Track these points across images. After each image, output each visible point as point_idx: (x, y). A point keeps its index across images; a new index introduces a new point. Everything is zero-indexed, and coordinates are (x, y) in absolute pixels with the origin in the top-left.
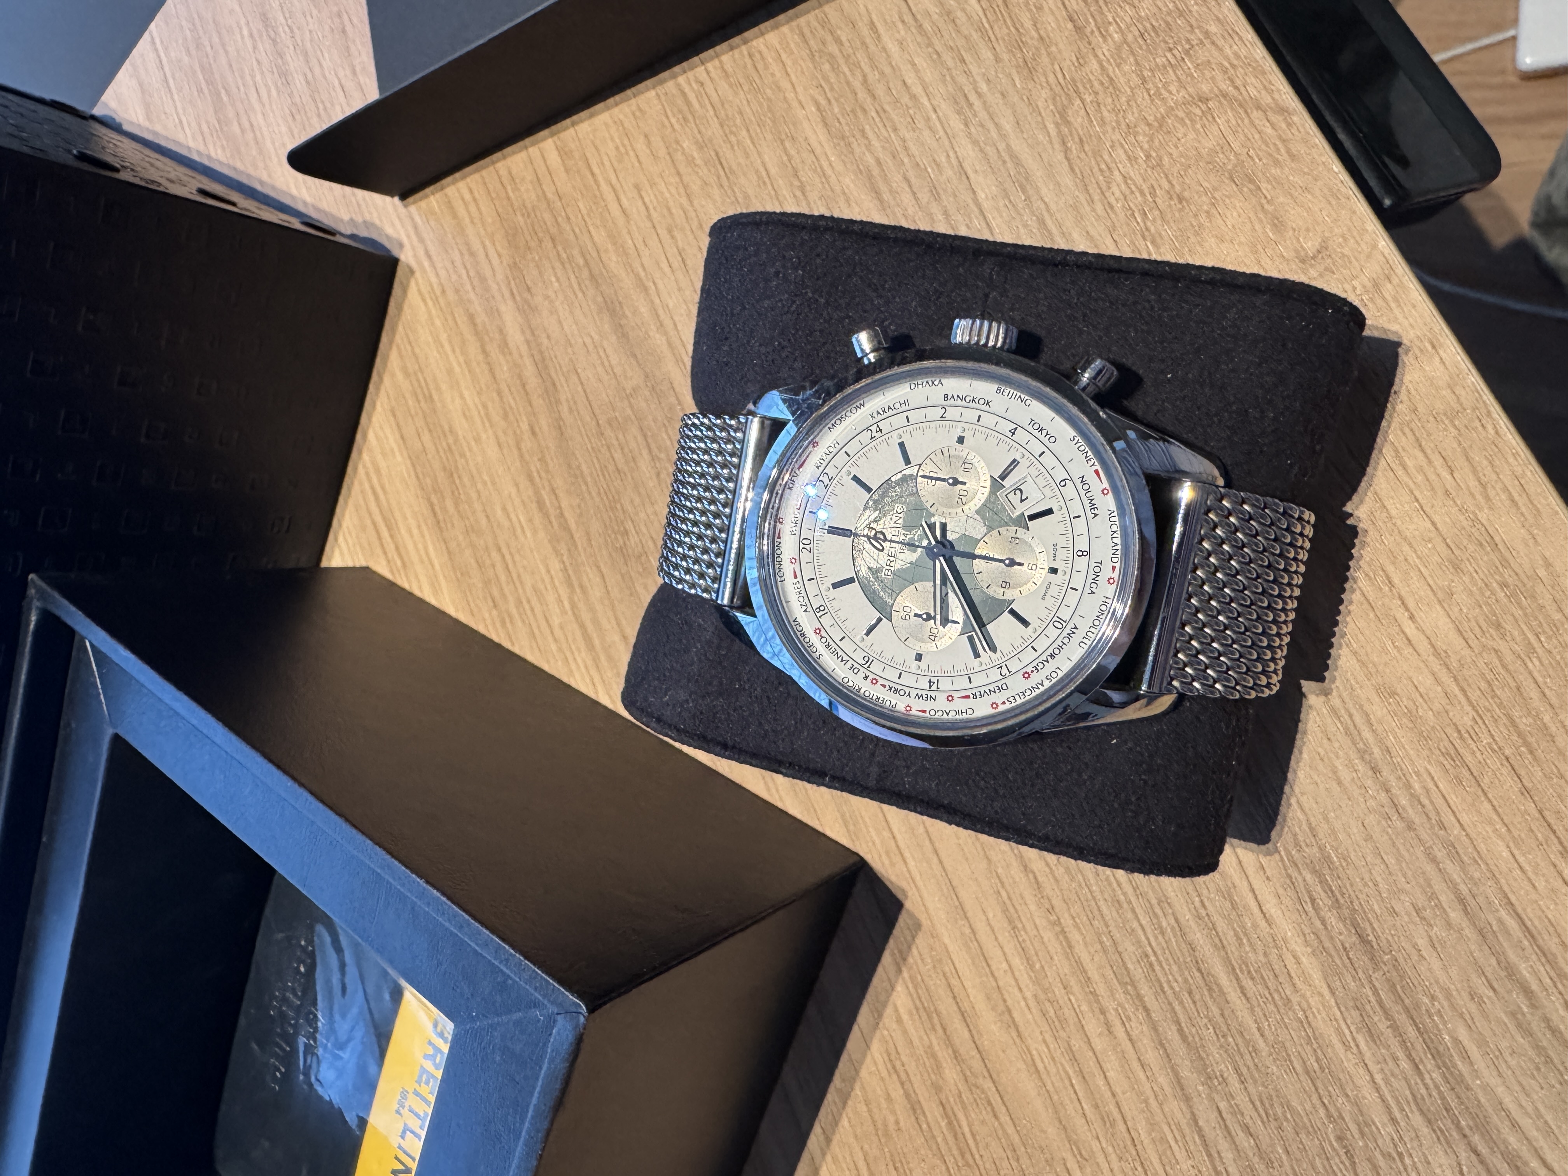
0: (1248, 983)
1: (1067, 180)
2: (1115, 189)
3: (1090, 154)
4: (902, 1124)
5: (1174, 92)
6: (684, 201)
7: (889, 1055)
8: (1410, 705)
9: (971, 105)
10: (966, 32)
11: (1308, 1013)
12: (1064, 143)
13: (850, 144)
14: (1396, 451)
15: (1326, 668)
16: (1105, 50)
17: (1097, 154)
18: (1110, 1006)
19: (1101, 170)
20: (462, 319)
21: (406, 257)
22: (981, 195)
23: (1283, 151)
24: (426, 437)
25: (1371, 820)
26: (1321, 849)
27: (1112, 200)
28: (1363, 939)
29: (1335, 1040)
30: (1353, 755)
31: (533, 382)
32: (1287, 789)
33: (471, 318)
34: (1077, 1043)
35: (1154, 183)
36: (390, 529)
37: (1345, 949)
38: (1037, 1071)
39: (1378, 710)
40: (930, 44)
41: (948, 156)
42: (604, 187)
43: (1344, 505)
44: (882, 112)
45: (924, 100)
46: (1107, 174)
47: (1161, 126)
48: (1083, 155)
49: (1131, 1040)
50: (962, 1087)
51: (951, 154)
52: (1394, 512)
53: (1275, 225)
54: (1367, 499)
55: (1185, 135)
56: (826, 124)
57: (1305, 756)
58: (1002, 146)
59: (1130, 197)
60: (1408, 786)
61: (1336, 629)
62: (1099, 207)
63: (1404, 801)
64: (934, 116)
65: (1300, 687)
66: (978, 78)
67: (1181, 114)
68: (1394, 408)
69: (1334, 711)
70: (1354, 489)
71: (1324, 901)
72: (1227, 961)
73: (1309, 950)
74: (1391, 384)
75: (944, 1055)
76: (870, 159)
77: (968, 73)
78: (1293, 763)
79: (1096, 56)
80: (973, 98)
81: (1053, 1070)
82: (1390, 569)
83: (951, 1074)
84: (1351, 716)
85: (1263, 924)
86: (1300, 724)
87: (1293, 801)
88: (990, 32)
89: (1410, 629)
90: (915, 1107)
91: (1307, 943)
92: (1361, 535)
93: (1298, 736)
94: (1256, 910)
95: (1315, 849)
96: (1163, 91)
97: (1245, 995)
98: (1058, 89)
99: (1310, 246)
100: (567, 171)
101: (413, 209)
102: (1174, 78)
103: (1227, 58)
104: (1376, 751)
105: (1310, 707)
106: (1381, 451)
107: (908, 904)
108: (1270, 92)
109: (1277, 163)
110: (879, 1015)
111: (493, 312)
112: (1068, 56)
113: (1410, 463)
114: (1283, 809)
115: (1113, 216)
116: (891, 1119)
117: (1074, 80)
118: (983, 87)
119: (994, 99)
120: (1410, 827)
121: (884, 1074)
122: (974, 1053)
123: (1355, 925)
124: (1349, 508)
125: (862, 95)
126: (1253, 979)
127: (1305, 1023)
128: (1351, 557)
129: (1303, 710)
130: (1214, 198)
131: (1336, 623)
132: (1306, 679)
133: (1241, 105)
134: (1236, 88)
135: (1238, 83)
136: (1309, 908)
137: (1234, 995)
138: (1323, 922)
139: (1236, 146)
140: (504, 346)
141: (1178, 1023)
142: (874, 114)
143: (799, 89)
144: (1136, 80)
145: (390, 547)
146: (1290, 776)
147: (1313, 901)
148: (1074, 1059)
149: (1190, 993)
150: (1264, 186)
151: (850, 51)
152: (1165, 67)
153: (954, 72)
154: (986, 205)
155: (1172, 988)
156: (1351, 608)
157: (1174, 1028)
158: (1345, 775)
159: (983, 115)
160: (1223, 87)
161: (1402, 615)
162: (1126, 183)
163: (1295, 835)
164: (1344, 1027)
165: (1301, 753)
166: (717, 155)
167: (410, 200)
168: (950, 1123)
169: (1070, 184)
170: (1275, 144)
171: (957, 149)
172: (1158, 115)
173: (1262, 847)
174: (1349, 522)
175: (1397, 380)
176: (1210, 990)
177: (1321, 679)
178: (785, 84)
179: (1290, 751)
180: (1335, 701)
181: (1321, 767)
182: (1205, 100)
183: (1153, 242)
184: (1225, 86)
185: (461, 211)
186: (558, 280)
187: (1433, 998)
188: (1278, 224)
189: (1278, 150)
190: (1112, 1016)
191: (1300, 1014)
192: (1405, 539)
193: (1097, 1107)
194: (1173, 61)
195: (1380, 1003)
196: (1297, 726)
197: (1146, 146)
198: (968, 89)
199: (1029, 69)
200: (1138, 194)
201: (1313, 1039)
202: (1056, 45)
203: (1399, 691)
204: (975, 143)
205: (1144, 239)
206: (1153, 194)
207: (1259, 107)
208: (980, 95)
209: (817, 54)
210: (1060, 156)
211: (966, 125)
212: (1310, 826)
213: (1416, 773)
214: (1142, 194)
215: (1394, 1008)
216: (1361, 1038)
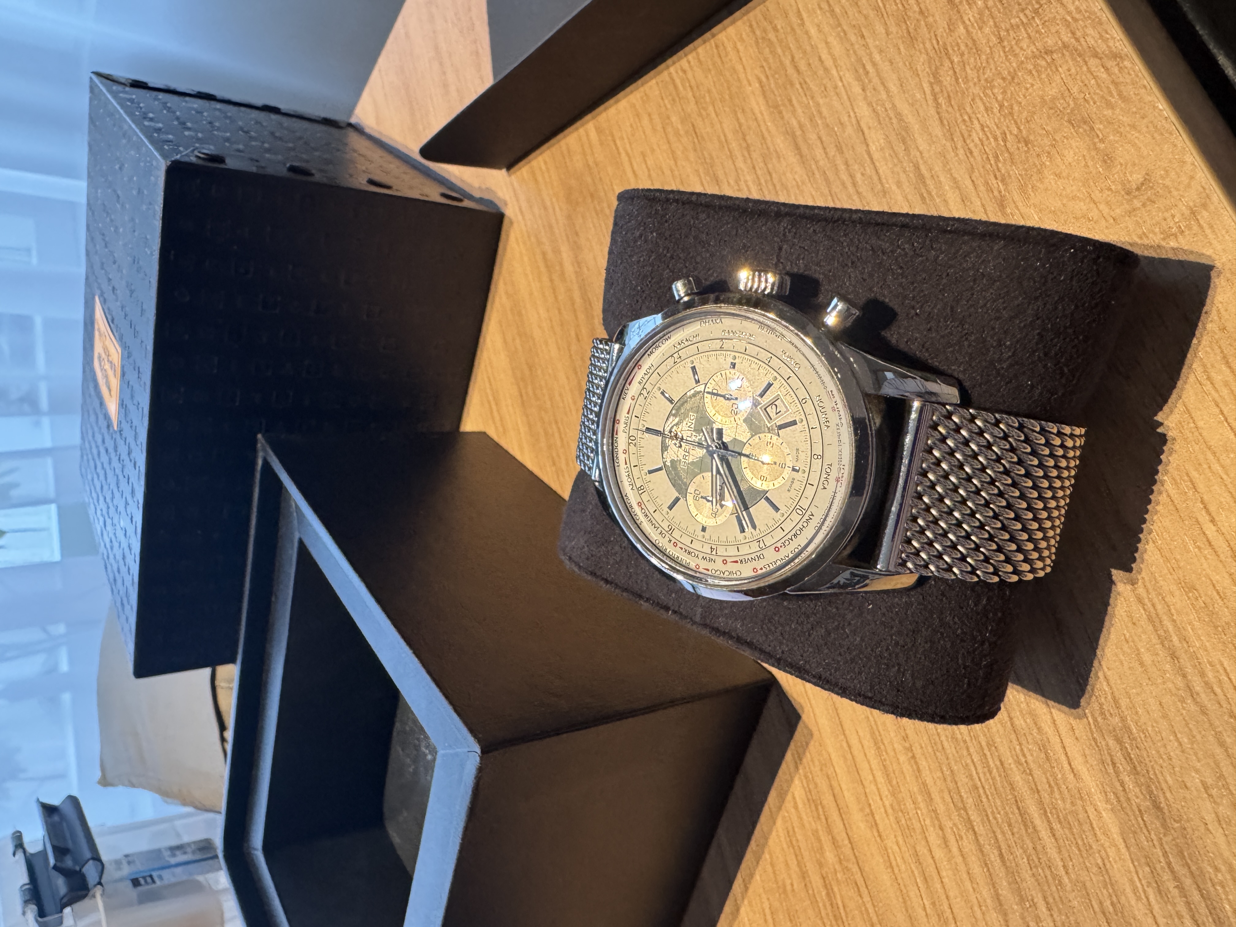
0: (1056, 826)
1: (938, 131)
2: (974, 134)
3: (956, 108)
4: (795, 886)
5: (1025, 47)
6: (672, 162)
7: (788, 832)
8: (1208, 601)
9: (867, 73)
10: (865, 12)
11: (1106, 861)
12: (935, 99)
13: (780, 112)
14: (1204, 366)
15: (1134, 560)
16: (970, 15)
17: (961, 108)
18: (948, 824)
19: (964, 120)
20: (539, 257)
21: (510, 212)
22: (873, 148)
23: (1115, 94)
24: (518, 341)
25: (1167, 700)
26: (1123, 719)
27: (971, 145)
28: (1157, 806)
29: (1128, 890)
30: (1155, 640)
31: (578, 300)
32: (1096, 663)
33: (544, 254)
34: (922, 850)
35: (1005, 129)
36: (497, 404)
37: (1140, 811)
38: (891, 866)
39: (1178, 600)
40: (840, 25)
41: (849, 116)
42: (623, 155)
43: (1156, 415)
44: (803, 84)
45: (834, 72)
46: (969, 124)
47: (1013, 79)
48: (950, 109)
49: (962, 855)
50: (837, 867)
51: (852, 114)
52: (1201, 424)
53: (1105, 162)
54: (1176, 410)
55: (1032, 85)
56: (765, 97)
57: (1112, 636)
58: (888, 106)
59: (986, 143)
60: (1202, 674)
61: (1143, 526)
62: (961, 152)
63: (1198, 687)
64: (840, 84)
65: (1110, 576)
66: (873, 50)
67: (1030, 67)
68: (1205, 328)
69: (1140, 600)
70: (1165, 401)
71: (1123, 766)
72: (1040, 803)
73: (1109, 807)
74: (1202, 304)
75: (825, 839)
76: (794, 123)
77: (866, 46)
78: (1101, 641)
79: (964, 22)
80: (869, 67)
81: (903, 867)
82: (1194, 474)
83: (830, 856)
84: (1153, 605)
85: (1071, 776)
86: (1109, 608)
87: (1100, 674)
88: (883, 10)
89: (1210, 530)
90: (804, 875)
91: (1108, 801)
92: (1169, 444)
93: (1107, 619)
94: (1066, 766)
95: (1117, 719)
96: (1015, 47)
97: (1054, 835)
98: (932, 54)
99: (1136, 178)
100: (602, 144)
101: (513, 177)
102: (1026, 35)
103: (1069, 13)
104: (1175, 639)
105: (1119, 594)
106: (1190, 367)
107: (804, 717)
108: (1105, 41)
109: (1110, 106)
110: (782, 798)
111: (557, 251)
112: (942, 24)
113: (1218, 378)
114: (1091, 681)
115: (972, 160)
116: (788, 882)
117: (945, 44)
118: (877, 57)
119: (885, 67)
120: (1204, 711)
121: (785, 846)
122: (846, 842)
123: (1151, 793)
124: (1159, 417)
125: (791, 71)
126: (1060, 822)
127: (1103, 869)
128: (1160, 462)
129: (1112, 595)
130: (1055, 140)
131: (1144, 521)
132: (1115, 568)
133: (1080, 55)
134: (1077, 40)
135: (1079, 34)
136: (1111, 770)
137: (1044, 833)
138: (1122, 784)
139: (1075, 90)
140: (562, 274)
141: (999, 848)
142: (798, 86)
143: (749, 70)
144: (994, 39)
145: (497, 418)
146: (1099, 652)
147: (1114, 764)
148: (919, 862)
149: (1010, 825)
150: (1098, 126)
151: (783, 36)
152: (1018, 27)
153: (857, 46)
154: (876, 156)
155: (995, 818)
156: (1158, 508)
157: (996, 852)
158: (1147, 658)
159: (876, 80)
160: (1066, 39)
161: (1204, 518)
162: (983, 130)
163: (1101, 705)
164: (1136, 879)
165: (1109, 633)
166: (693, 125)
167: (512, 170)
168: (828, 894)
169: (940, 134)
170: (1108, 88)
171: (856, 110)
172: (1012, 70)
173: (1073, 710)
174: (1160, 430)
175: (1208, 301)
176: (1026, 826)
177: (1129, 570)
178: (739, 67)
179: (1100, 630)
180: (1141, 590)
181: (1126, 648)
182: (1049, 52)
183: (1003, 181)
184: (1066, 37)
185: (540, 179)
186: (594, 226)
187: (1217, 869)
188: (1108, 160)
189: (1110, 92)
190: (948, 831)
191: (1099, 861)
192: (1209, 448)
193: (934, 904)
194: (1025, 20)
195: (1169, 864)
196: (1106, 610)
197: (1000, 97)
198: (865, 60)
199: (911, 39)
200: (992, 140)
201: (1110, 883)
202: (933, 16)
203: (1198, 587)
204: (870, 104)
205: (996, 179)
206: (1005, 140)
207: (1096, 55)
208: (874, 64)
209: (760, 41)
210: (933, 111)
211: (863, 90)
212: (1114, 698)
213: (1210, 663)
214: (996, 139)
215: (1181, 871)
216: (1150, 891)
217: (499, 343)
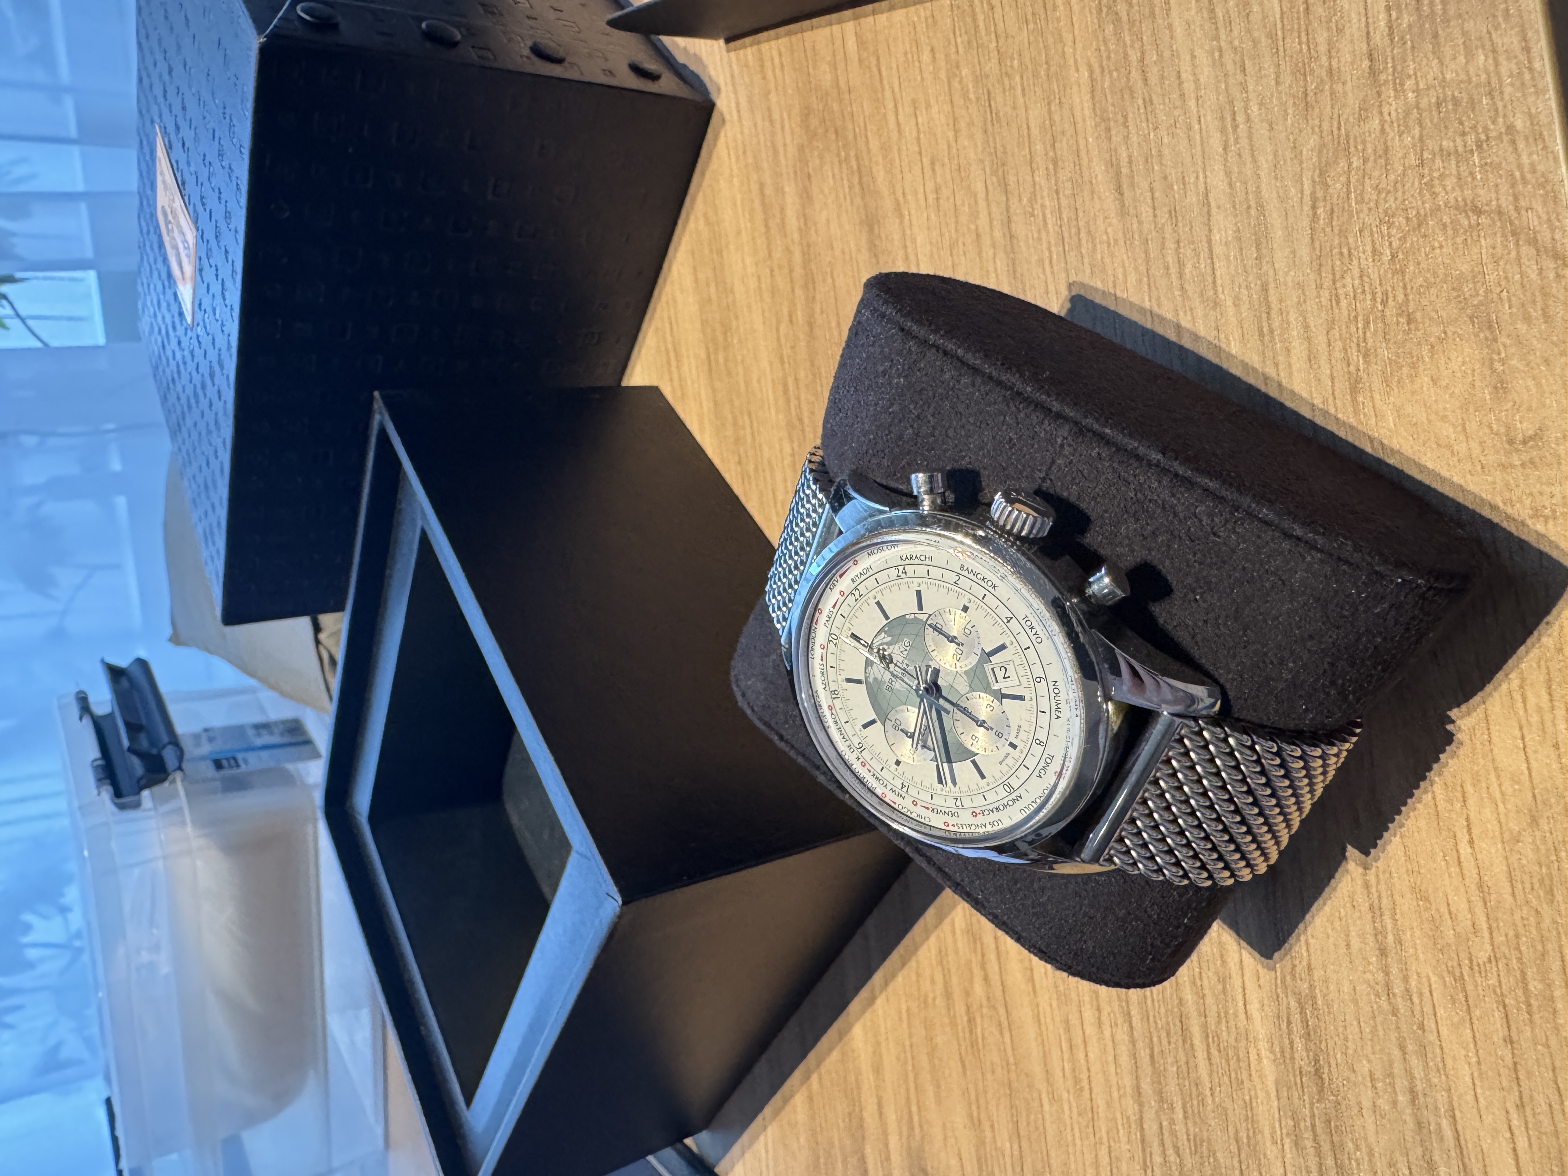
0: (1214, 1052)
1: (1304, 253)
2: (1348, 280)
3: (1336, 230)
4: (937, 1003)
5: (1449, 188)
6: (951, 134)
7: (940, 952)
8: (1437, 916)
9: (1235, 127)
10: (1256, 34)
11: (1254, 1100)
12: (1314, 207)
13: (1108, 129)
14: (1523, 680)
15: (1375, 846)
16: (1393, 107)
17: (1343, 233)
19: (1341, 254)
20: (755, 187)
21: (724, 103)
22: (1216, 237)
23: (1539, 305)
24: (713, 289)
25: (1362, 988)
26: (1312, 987)
27: (1341, 291)
28: (1319, 1074)
29: (1267, 1132)
30: (1369, 928)
31: (798, 271)
32: (1301, 926)
33: (762, 186)
34: (1074, 1020)
35: (1390, 289)
36: (677, 359)
37: (1301, 1072)
38: (1039, 1021)
39: (1407, 904)
40: (1217, 38)
41: (1197, 177)
42: (888, 93)
43: (1450, 710)
44: (1148, 102)
45: (1192, 103)
46: (1347, 261)
47: (1419, 225)
48: (1328, 230)
49: (1113, 1041)
50: (984, 1001)
51: (1201, 176)
52: (1495, 739)
53: (1496, 388)
54: (1475, 714)
55: (1441, 247)
56: (1093, 98)
57: (1327, 909)
58: (1252, 188)
59: (1360, 297)
60: (1406, 979)
61: (1397, 817)
62: (1326, 294)
63: (1398, 989)
64: (1197, 127)
65: (1344, 850)
66: (1252, 96)
67: (1446, 219)
68: (1539, 640)
69: (1367, 886)
70: (1467, 699)
71: (1297, 1028)
72: (1205, 1027)
73: (1271, 1056)
74: (1547, 612)
75: (977, 971)
76: (1124, 155)
77: (1244, 87)
78: (1314, 909)
79: (1381, 113)
80: (1240, 119)
81: (1051, 1028)
82: (1469, 789)
83: (979, 988)
84: (1379, 897)
85: (1242, 1016)
86: (1333, 881)
87: (1303, 938)
88: (1281, 43)
89: (1465, 849)
90: (948, 994)
91: (1272, 1051)
92: (1453, 746)
93: (1327, 890)
94: (1241, 1004)
95: (1306, 985)
96: (1436, 182)
97: (1210, 1059)
98: (1328, 138)
99: (1525, 427)
100: (860, 61)
101: (732, 54)
102: (1454, 172)
103: (1520, 167)
104: (1390, 938)
105: (1347, 871)
106: (1507, 675)
108: (1552, 229)
109: (1527, 319)
111: (779, 190)
112: (1353, 101)
113: (1532, 700)
114: (1292, 940)
115: (1336, 311)
116: (931, 995)
117: (1347, 136)
118: (1254, 109)
119: (1261, 130)
120: (1395, 1012)
121: (934, 963)
122: (999, 984)
123: (1317, 1061)
124: (1454, 713)
125: (1135, 75)
126: (1219, 1051)
127: (1249, 1106)
128: (1437, 760)
129: (1340, 870)
130: (1445, 333)
131: (1399, 812)
132: (1353, 846)
133: (1514, 233)
134: (1517, 209)
135: (1523, 203)
136: (1284, 1026)
137: (1201, 1055)
138: (1292, 1043)
139: (1492, 278)
140: (783, 225)
141: (1152, 1049)
142: (1140, 102)
143: (1079, 45)
144: (1412, 160)
145: (675, 372)
146: (1308, 917)
147: (1289, 1023)
148: (1068, 1030)
149: (1168, 1035)
150: (1503, 339)
151: (1137, 17)
152: (1449, 154)
153: (1231, 81)
154: (1218, 250)
155: (1155, 1022)
156: (1418, 806)
157: (1148, 1051)
158: (1355, 943)
159: (1244, 142)
160: (1503, 203)
161: (1463, 837)
162: (1361, 277)
163: (1294, 966)
164: (1277, 1126)
165: (1325, 904)
166: (989, 93)
167: (733, 44)
168: (969, 1021)
169: (1307, 259)
170: (1533, 294)
171: (1208, 174)
172: (1422, 212)
173: (1263, 959)
174: (1449, 727)
175: (1555, 612)
176: (1184, 1041)
177: (1367, 853)
178: (1068, 37)
179: (1315, 898)
180: (1371, 877)
181: (1337, 924)
182: (1477, 210)
183: (1366, 356)
184: (1506, 202)
185: (770, 74)
186: (834, 177)
187: (1357, 1148)
188: (1501, 388)
189: (1534, 302)
190: (1105, 1013)
191: (1247, 1098)
192: (1496, 769)
193: (1074, 1070)
194: (1460, 149)
195: (1313, 1126)
196: (1329, 881)
197: (1395, 244)
198: (1239, 106)
199: (1306, 105)
200: (1369, 297)
201: (1251, 1120)
202: (1344, 84)
203: (1432, 898)
204: (1228, 173)
205: (1359, 351)
206: (1384, 303)
207: (1533, 242)
208: (1248, 119)
209: (1105, 10)
210: (1305, 222)
211: (1225, 149)
212: (1309, 965)
213: (1418, 974)
214: (1374, 299)
215: (1323, 1138)
216: (1287, 1141)
217: (688, 281)
